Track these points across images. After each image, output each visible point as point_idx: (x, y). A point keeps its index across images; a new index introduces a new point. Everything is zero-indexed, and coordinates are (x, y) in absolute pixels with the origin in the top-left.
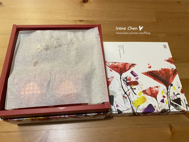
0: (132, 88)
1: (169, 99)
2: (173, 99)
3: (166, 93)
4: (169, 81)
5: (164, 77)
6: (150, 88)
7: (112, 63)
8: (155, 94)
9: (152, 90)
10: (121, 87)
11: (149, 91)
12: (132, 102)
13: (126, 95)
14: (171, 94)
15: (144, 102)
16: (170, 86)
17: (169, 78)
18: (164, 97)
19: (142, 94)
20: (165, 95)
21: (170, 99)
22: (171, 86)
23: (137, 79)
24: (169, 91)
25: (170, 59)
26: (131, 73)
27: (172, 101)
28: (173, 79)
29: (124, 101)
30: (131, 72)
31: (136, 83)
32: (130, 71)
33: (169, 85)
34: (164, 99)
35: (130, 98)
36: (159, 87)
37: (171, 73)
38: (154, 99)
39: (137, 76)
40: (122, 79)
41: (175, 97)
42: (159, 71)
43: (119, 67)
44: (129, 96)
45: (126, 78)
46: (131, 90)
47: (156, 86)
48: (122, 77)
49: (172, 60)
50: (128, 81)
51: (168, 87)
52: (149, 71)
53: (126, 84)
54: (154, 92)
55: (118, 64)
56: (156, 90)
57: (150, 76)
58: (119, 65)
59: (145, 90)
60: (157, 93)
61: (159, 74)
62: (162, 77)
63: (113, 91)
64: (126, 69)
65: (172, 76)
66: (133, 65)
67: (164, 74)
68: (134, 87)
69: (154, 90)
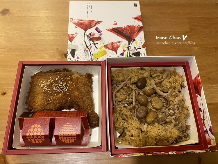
0: (95, 43)
1: (129, 52)
2: (133, 53)
4: (132, 37)
5: (128, 33)
6: (112, 43)
7: (78, 21)
8: (116, 48)
10: (84, 42)
11: (111, 45)
12: (93, 55)
13: (87, 49)
14: (132, 48)
15: (104, 55)
16: (132, 42)
17: (133, 34)
18: (124, 51)
19: (104, 49)
20: (126, 49)
22: (133, 42)
23: (101, 35)
24: (130, 46)
25: (138, 17)
27: (131, 55)
28: (137, 35)
29: (85, 54)
30: (95, 29)
31: (99, 39)
32: (95, 27)
33: (132, 40)
35: (91, 52)
36: (121, 42)
37: (136, 29)
38: (114, 52)
39: (102, 32)
40: (86, 35)
41: (136, 50)
42: (124, 27)
43: (84, 24)
44: (90, 50)
46: (93, 45)
47: (119, 41)
48: (86, 33)
49: (140, 18)
50: (91, 37)
51: (130, 42)
52: (114, 28)
53: (89, 40)
54: (115, 46)
55: (85, 21)
56: (117, 45)
57: (114, 32)
58: (85, 22)
59: (107, 45)
60: (118, 47)
61: (123, 30)
62: (126, 33)
63: (76, 45)
64: (91, 26)
65: (137, 32)
66: (99, 22)
67: (129, 31)
68: (96, 42)
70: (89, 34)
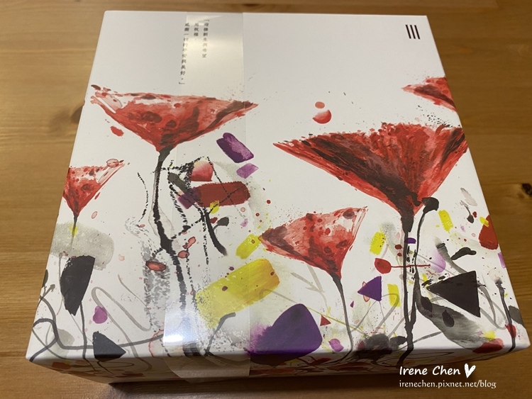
0: (211, 216)
1: (410, 276)
2: (435, 281)
3: (398, 247)
4: (417, 185)
5: (396, 163)
6: (310, 218)
7: (131, 99)
8: (335, 251)
9: (317, 226)
10: (150, 213)
11: (301, 233)
12: (194, 293)
13: (164, 257)
14: (426, 251)
15: (260, 294)
16: (420, 212)
17: (422, 171)
18: (383, 266)
19: (261, 252)
20: (392, 258)
21: (416, 277)
22: (425, 211)
23: (247, 171)
24: (412, 235)
25: (433, 85)
26: (220, 142)
27: (425, 293)
28: (440, 176)
29: (149, 286)
30: (218, 141)
31: (237, 193)
32: (218, 133)
33: (418, 205)
34: (385, 277)
35: (184, 272)
36: (359, 215)
37: (431, 145)
38: (324, 276)
39: (252, 156)
40: (164, 175)
41: (448, 265)
42: (368, 134)
43: (162, 115)
44: (182, 262)
45: (189, 168)
46: (198, 231)
47: (345, 206)
48: (166, 164)
49: (442, 89)
50: (194, 184)
51: (413, 214)
52: (316, 134)
53: (182, 199)
54: (327, 239)
55: (165, 101)
56: (340, 231)
58: (166, 108)
59: (282, 228)
60: (345, 242)
61: (367, 150)
62: (382, 163)
63: (101, 231)
64: (197, 125)
65: (438, 161)
66: (239, 108)
67: (395, 151)
68: (219, 212)
69: (328, 231)
70: (183, 169)
